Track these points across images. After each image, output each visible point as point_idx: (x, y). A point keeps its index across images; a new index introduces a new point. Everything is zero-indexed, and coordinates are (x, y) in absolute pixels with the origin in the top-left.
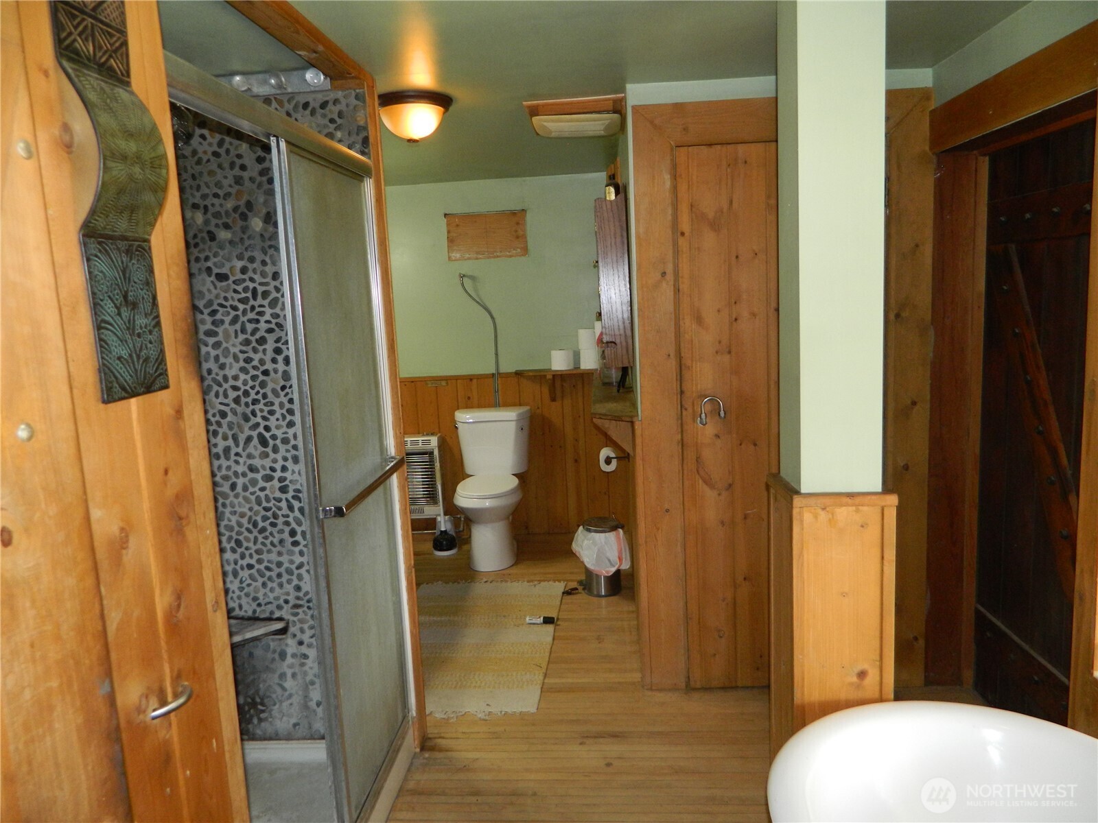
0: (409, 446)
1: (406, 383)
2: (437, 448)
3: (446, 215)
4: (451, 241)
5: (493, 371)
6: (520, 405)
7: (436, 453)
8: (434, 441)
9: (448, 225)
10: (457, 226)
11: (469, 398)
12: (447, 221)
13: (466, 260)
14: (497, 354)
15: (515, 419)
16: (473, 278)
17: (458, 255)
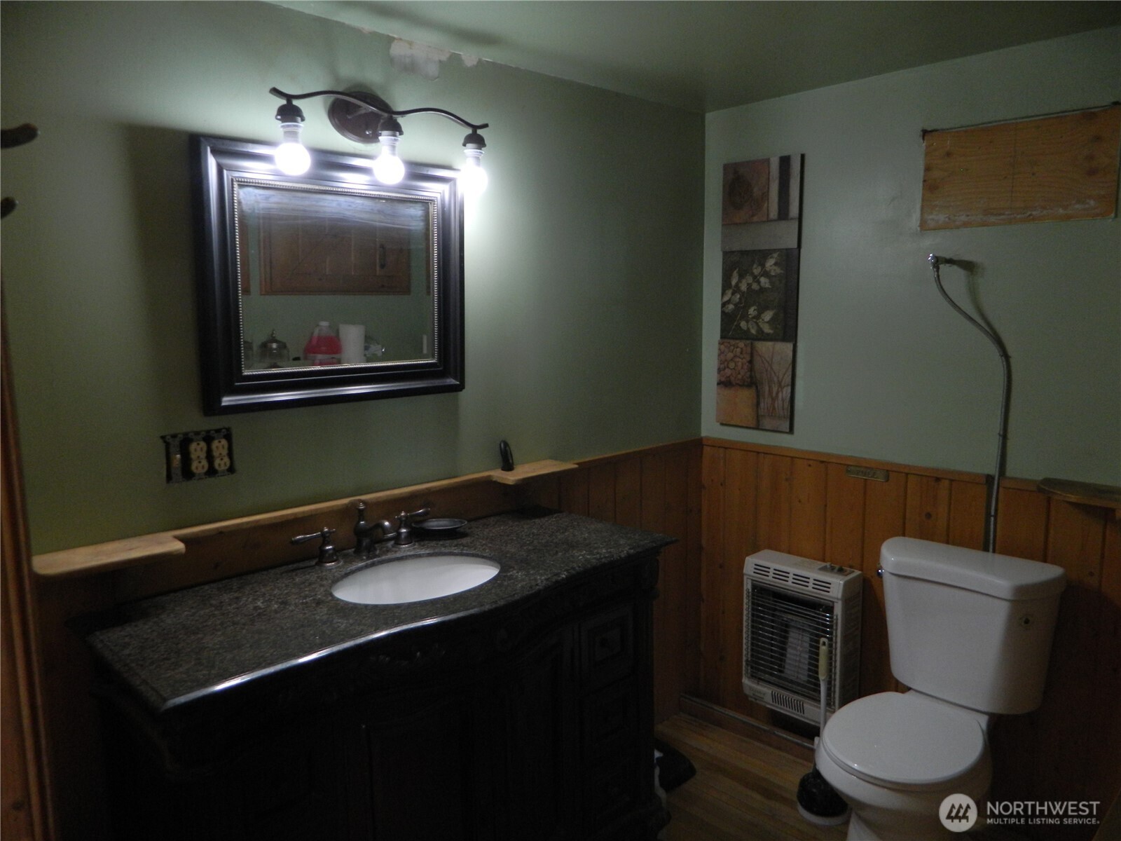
0: (790, 583)
1: (811, 462)
2: (840, 602)
3: (925, 133)
4: (931, 186)
5: (992, 469)
6: (1045, 560)
7: (838, 610)
8: (836, 586)
9: (928, 154)
10: (949, 154)
11: (929, 516)
12: (927, 147)
13: (958, 227)
14: (1004, 436)
15: (1009, 597)
16: (968, 266)
17: (942, 218)
